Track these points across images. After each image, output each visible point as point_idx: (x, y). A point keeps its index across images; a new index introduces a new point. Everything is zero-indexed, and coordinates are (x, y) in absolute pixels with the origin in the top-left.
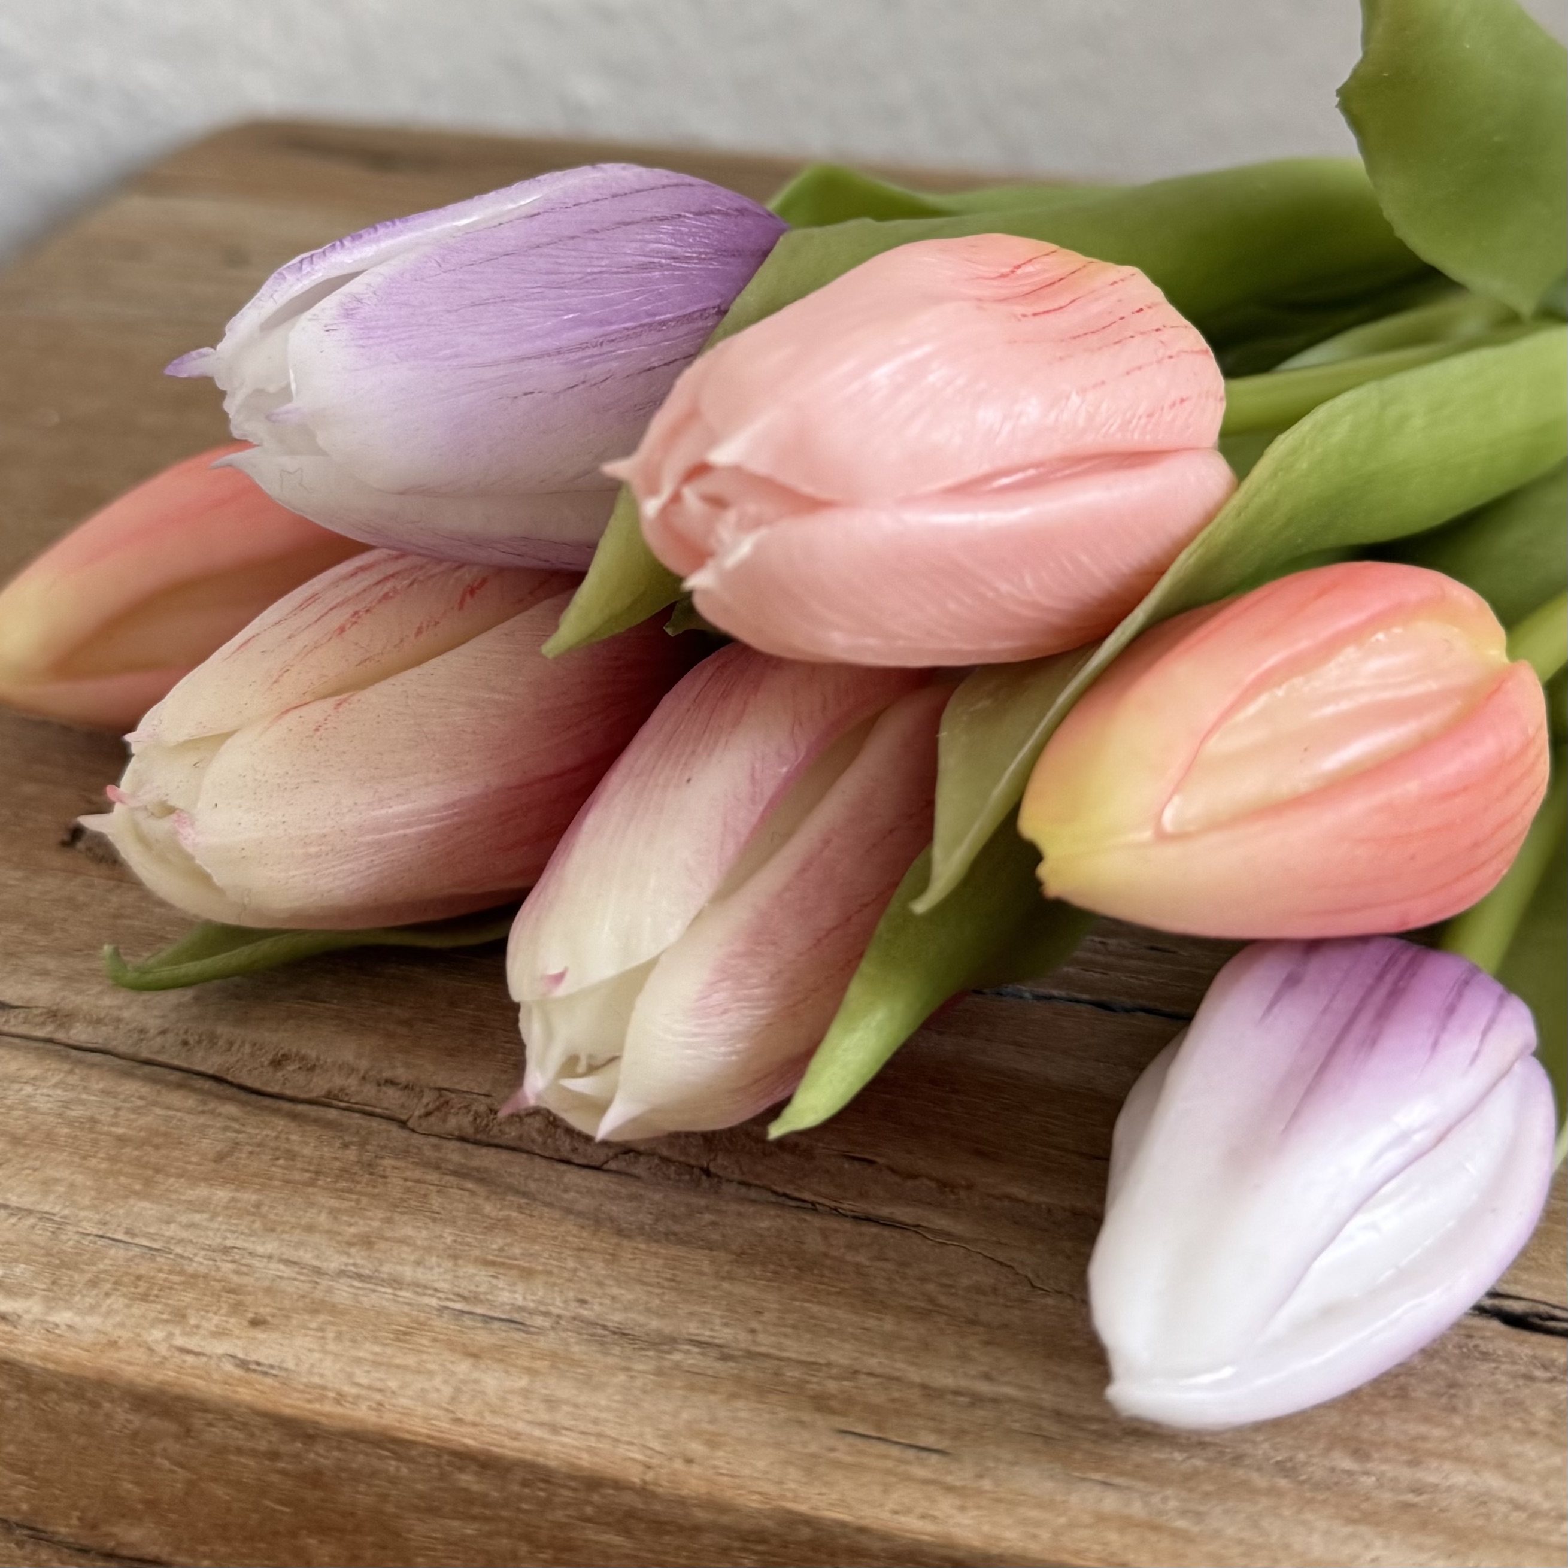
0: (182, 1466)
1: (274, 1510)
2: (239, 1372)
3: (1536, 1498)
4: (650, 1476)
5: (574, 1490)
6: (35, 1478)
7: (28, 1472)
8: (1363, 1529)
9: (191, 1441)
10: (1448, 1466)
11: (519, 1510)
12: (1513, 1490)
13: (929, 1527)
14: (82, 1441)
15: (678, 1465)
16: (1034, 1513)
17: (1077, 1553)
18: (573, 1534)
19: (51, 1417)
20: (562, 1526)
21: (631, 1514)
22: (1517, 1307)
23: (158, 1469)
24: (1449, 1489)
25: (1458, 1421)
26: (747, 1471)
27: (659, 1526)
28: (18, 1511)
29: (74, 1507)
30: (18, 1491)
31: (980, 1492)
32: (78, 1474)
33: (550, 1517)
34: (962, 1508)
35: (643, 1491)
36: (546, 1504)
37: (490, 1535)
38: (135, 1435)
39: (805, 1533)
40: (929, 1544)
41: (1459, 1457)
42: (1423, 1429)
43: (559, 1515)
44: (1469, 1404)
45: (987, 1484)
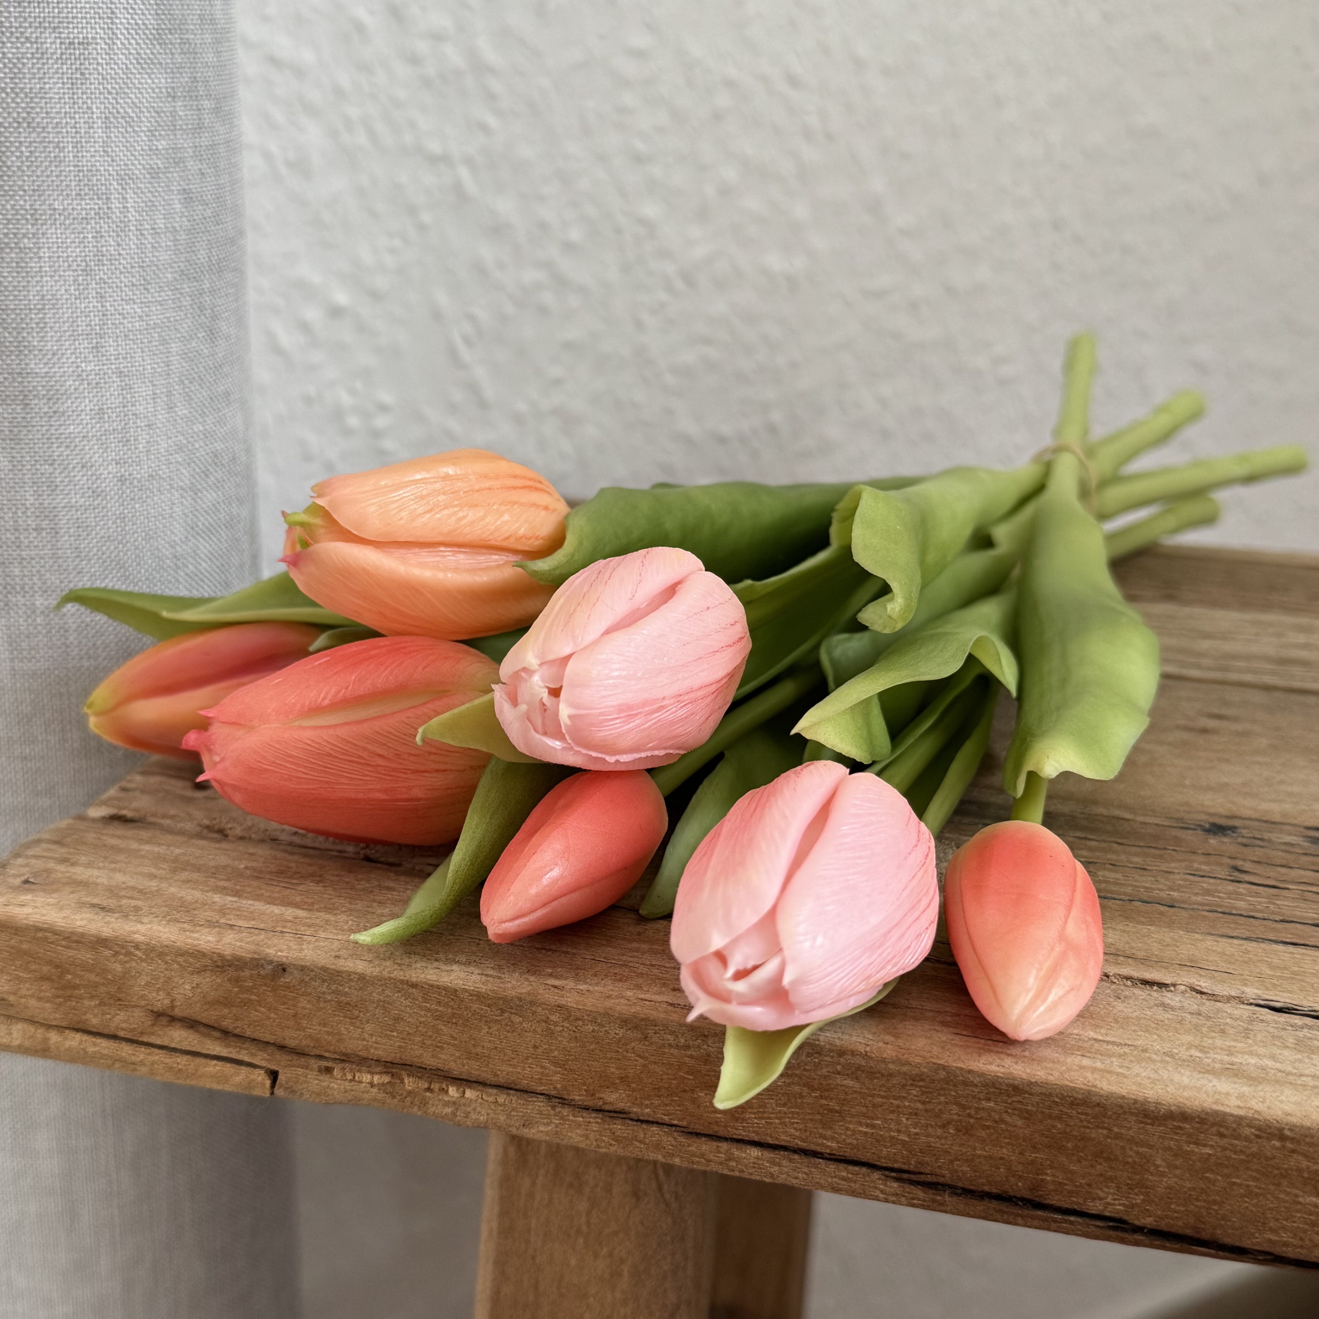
0: (640, 1056)
1: (685, 1078)
2: (670, 1008)
3: (1289, 1069)
4: (868, 1049)
5: (832, 1057)
6: (566, 1069)
7: (562, 1066)
8: (1206, 1075)
9: (646, 1043)
10: (1246, 1057)
11: (805, 1070)
12: (1278, 1065)
13: (1002, 1070)
14: (592, 1047)
15: (881, 1044)
16: (1050, 1065)
17: (1071, 1082)
18: (830, 1082)
19: (578, 1035)
20: (825, 1077)
21: (859, 1068)
22: (1278, 1005)
23: (629, 1060)
24: (1248, 1064)
25: (1250, 1041)
26: (913, 1047)
27: (872, 1074)
28: (555, 1088)
29: (584, 1084)
30: (557, 1077)
31: (1025, 1057)
32: (588, 1066)
33: (819, 1073)
34: (1016, 1063)
35: (866, 1056)
36: (818, 1066)
37: (789, 1085)
38: (620, 1040)
39: (942, 1074)
40: (1002, 1078)
41: (1251, 1053)
42: (1233, 1043)
43: (824, 1071)
44: (1255, 1036)
45: (1027, 1054)
